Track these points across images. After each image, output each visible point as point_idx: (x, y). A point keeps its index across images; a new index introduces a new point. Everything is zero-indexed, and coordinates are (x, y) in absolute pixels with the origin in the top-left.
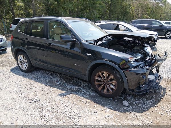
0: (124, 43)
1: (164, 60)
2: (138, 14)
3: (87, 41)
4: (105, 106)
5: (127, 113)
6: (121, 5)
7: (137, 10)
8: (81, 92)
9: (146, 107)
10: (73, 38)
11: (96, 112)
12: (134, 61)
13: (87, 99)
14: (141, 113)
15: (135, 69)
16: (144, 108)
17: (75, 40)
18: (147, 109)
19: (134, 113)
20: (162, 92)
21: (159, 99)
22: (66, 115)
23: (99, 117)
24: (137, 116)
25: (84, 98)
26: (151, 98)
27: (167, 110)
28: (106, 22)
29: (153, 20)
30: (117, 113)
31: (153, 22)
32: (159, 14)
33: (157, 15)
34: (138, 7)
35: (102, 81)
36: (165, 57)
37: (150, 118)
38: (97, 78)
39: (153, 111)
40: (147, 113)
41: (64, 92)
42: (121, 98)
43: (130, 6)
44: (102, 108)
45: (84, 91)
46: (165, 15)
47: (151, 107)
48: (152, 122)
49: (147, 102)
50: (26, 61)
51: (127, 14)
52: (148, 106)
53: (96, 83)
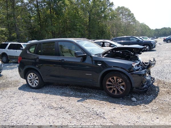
0: (120, 55)
1: (155, 64)
2: (113, 33)
3: (96, 55)
4: (119, 104)
5: (137, 105)
6: (98, 26)
7: (112, 29)
8: (95, 97)
9: (149, 100)
10: (84, 54)
11: (115, 108)
12: (136, 66)
13: (103, 101)
14: (148, 104)
15: (138, 71)
16: (149, 101)
17: (85, 54)
18: (151, 101)
19: (143, 104)
20: (157, 89)
21: (157, 94)
22: (92, 114)
23: (118, 111)
24: (146, 106)
25: (100, 100)
26: (151, 94)
27: (165, 100)
28: (93, 41)
29: (130, 36)
30: (131, 107)
31: (131, 38)
32: (132, 31)
33: (130, 32)
34: (112, 26)
35: (112, 85)
36: (154, 62)
37: (155, 106)
38: (108, 83)
39: (155, 102)
40: (151, 103)
41: (81, 99)
42: (129, 97)
43: (106, 26)
44: (117, 105)
45: (97, 96)
46: (136, 32)
47: (152, 99)
48: (158, 108)
49: (149, 97)
50: (37, 78)
51: (104, 33)
52: (151, 99)
53: (108, 87)
